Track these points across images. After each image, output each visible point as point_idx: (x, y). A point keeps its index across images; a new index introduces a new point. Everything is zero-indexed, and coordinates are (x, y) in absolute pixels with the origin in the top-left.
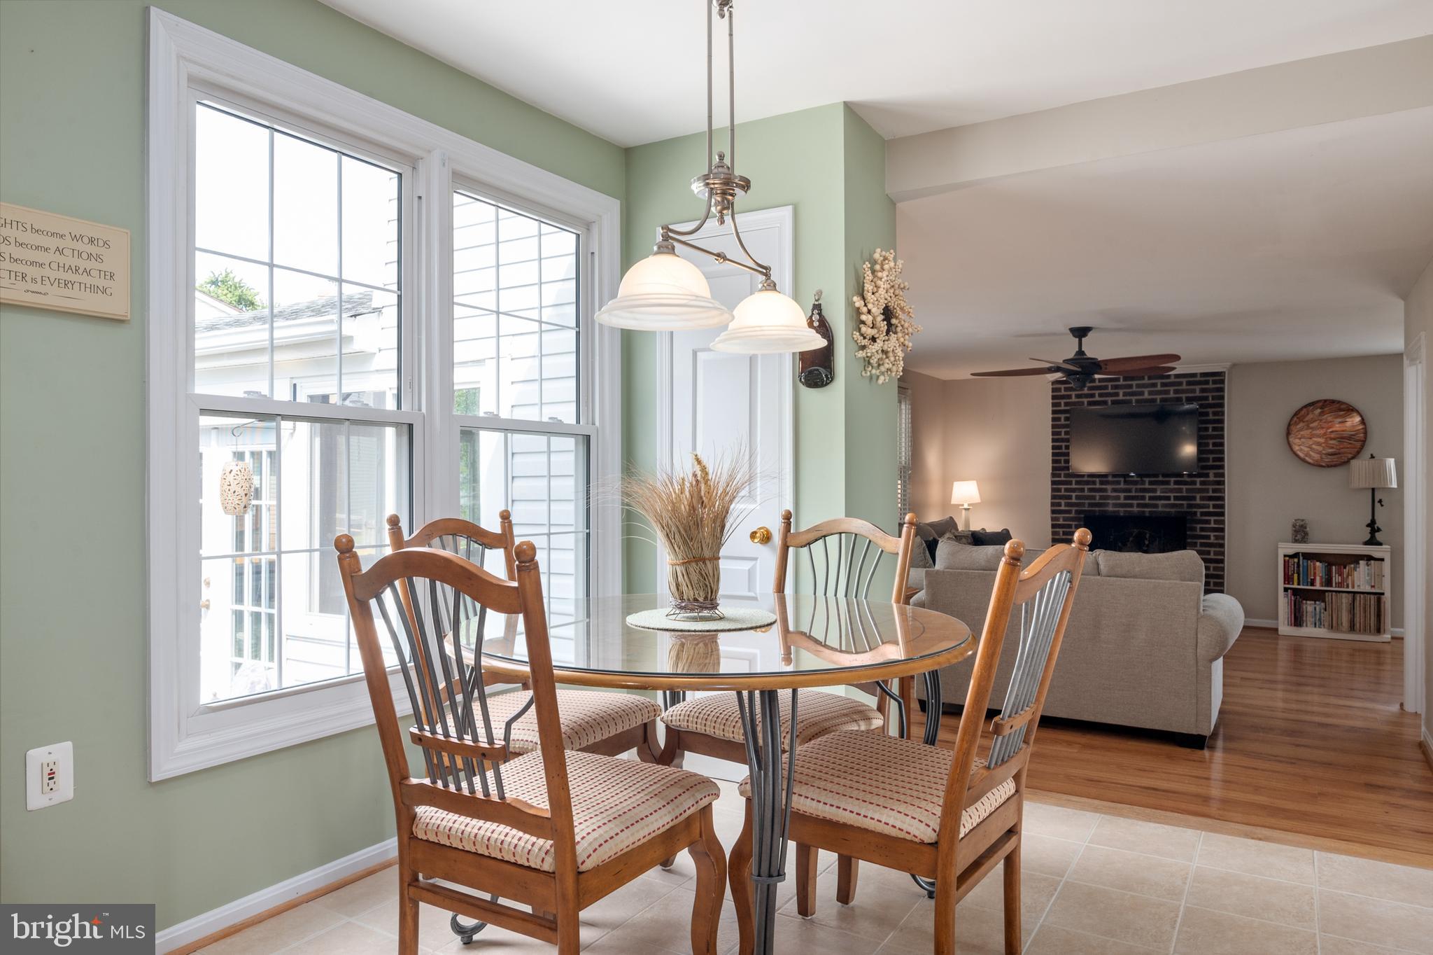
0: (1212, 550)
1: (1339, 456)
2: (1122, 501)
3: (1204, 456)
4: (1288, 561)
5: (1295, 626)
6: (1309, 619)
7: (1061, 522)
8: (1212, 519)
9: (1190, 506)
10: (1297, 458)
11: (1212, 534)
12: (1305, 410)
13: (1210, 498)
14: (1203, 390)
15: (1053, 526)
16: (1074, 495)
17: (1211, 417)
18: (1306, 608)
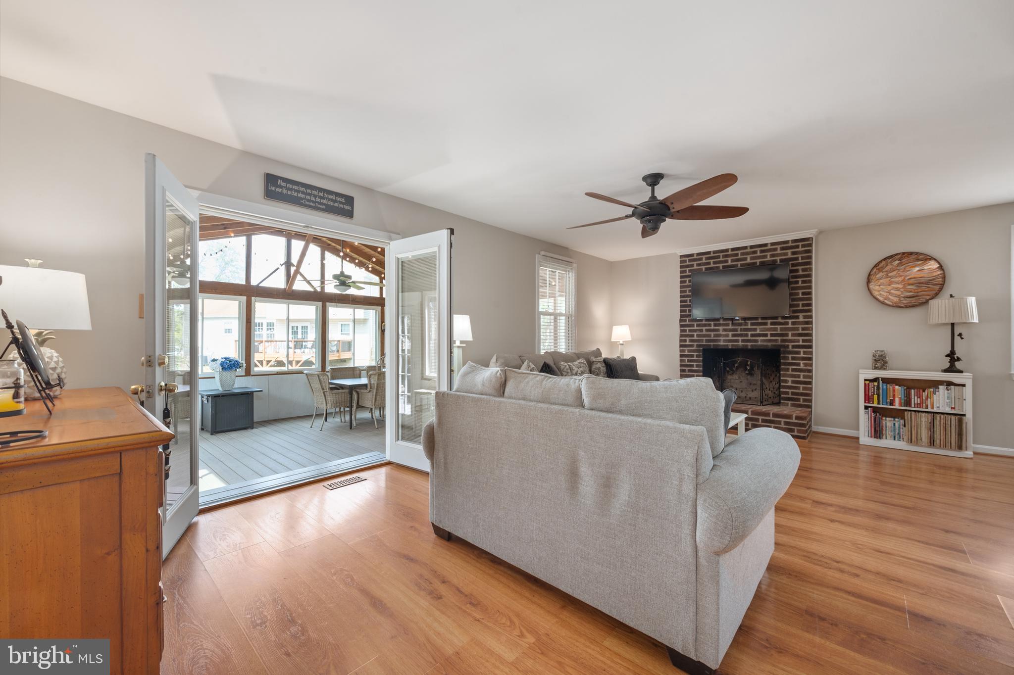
0: (802, 374)
1: (917, 298)
2: (730, 338)
3: (795, 303)
4: (869, 384)
5: (875, 437)
6: (889, 433)
7: (686, 353)
8: (802, 350)
9: (783, 341)
10: (878, 302)
11: (802, 362)
12: (884, 263)
13: (800, 335)
14: (793, 253)
15: (681, 356)
16: (695, 334)
17: (801, 273)
18: (886, 423)
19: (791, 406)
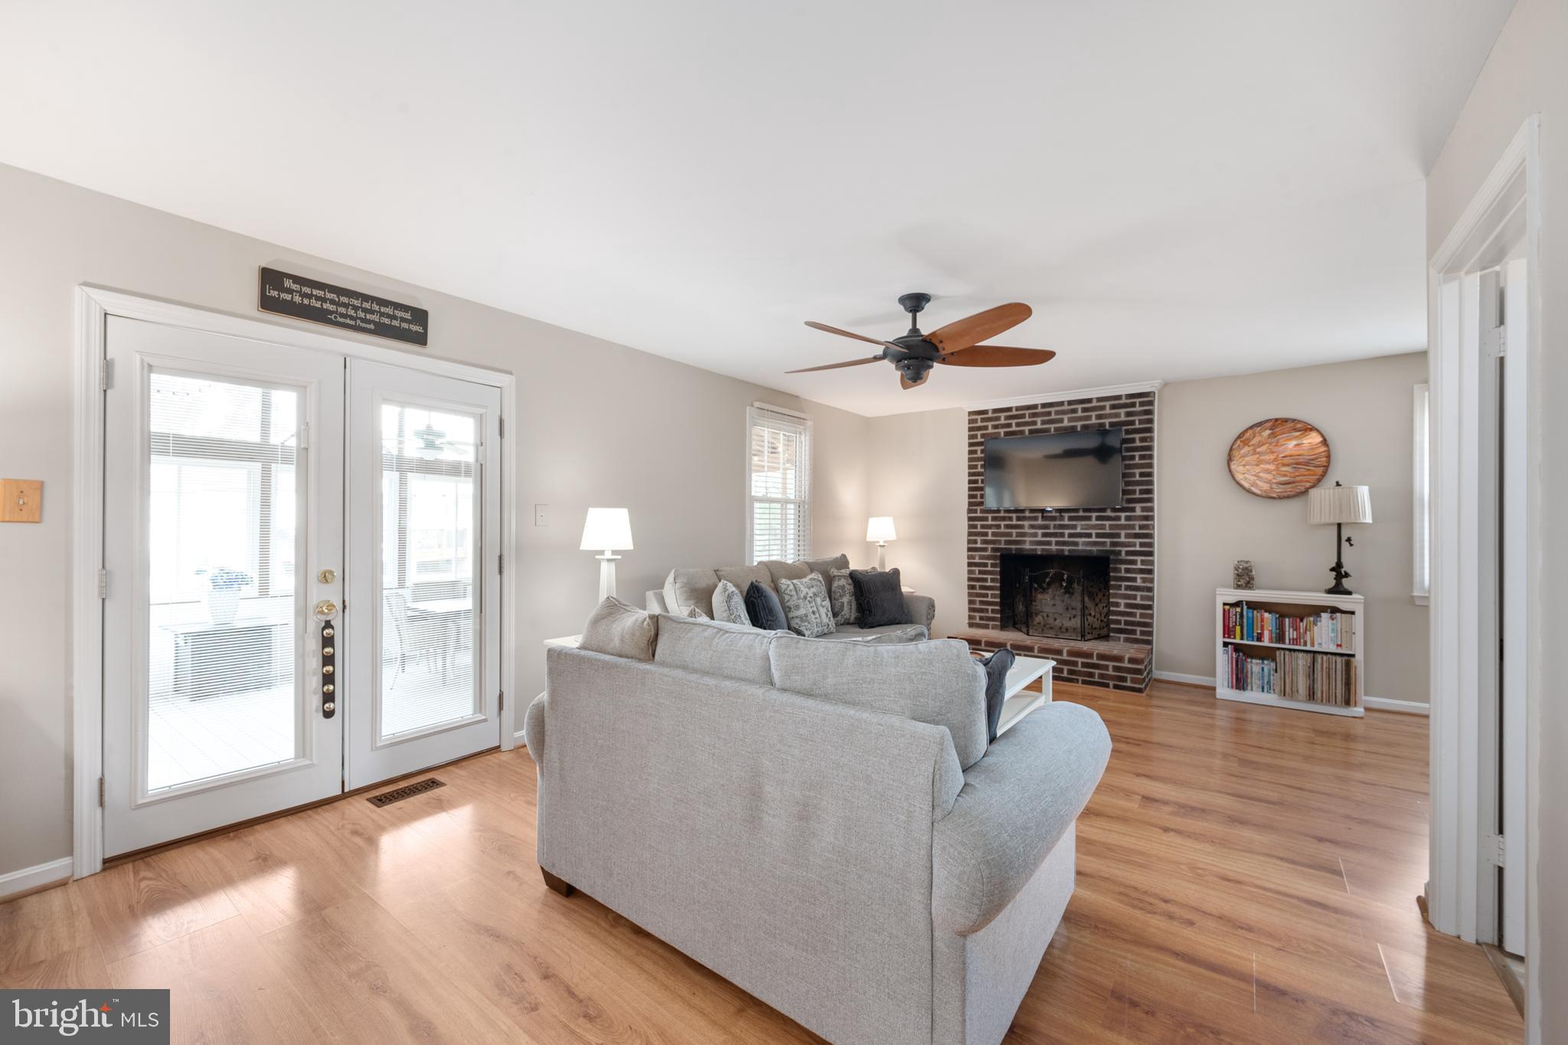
0: (1139, 594)
1: (1293, 485)
2: (1039, 538)
3: (1130, 488)
4: (1229, 610)
5: (1236, 689)
6: (1255, 681)
7: (977, 560)
8: (1139, 558)
9: (1113, 544)
10: (1241, 489)
11: (1139, 576)
12: (1250, 432)
13: (1137, 536)
14: (1128, 414)
15: (970, 565)
16: (990, 531)
17: (1138, 444)
18: (1252, 667)
19: (1124, 642)
